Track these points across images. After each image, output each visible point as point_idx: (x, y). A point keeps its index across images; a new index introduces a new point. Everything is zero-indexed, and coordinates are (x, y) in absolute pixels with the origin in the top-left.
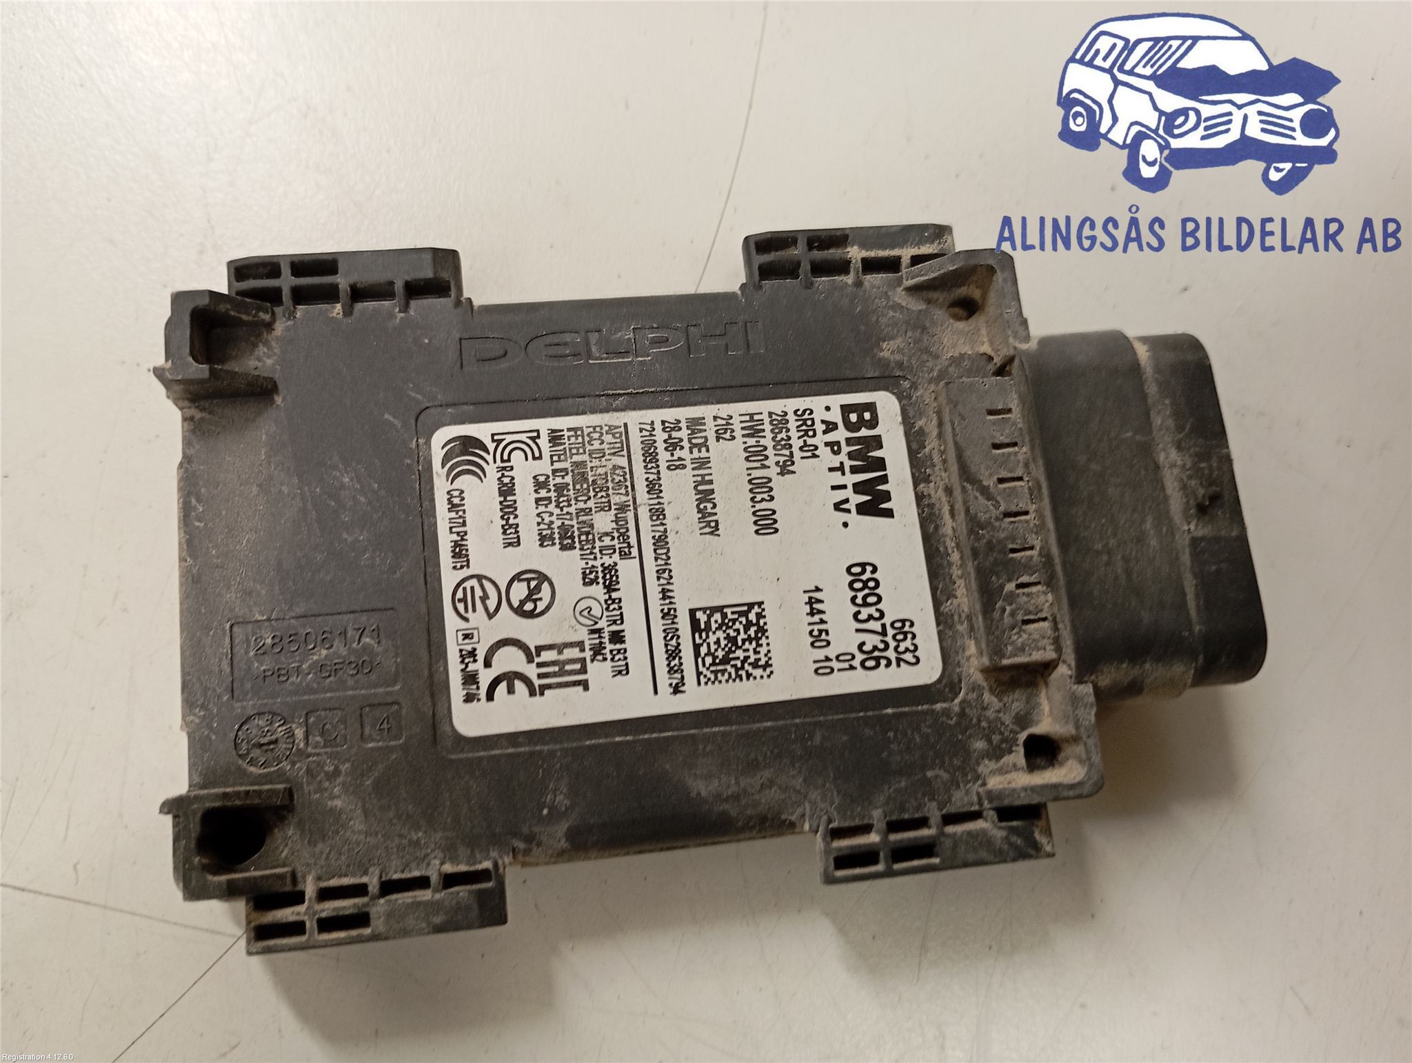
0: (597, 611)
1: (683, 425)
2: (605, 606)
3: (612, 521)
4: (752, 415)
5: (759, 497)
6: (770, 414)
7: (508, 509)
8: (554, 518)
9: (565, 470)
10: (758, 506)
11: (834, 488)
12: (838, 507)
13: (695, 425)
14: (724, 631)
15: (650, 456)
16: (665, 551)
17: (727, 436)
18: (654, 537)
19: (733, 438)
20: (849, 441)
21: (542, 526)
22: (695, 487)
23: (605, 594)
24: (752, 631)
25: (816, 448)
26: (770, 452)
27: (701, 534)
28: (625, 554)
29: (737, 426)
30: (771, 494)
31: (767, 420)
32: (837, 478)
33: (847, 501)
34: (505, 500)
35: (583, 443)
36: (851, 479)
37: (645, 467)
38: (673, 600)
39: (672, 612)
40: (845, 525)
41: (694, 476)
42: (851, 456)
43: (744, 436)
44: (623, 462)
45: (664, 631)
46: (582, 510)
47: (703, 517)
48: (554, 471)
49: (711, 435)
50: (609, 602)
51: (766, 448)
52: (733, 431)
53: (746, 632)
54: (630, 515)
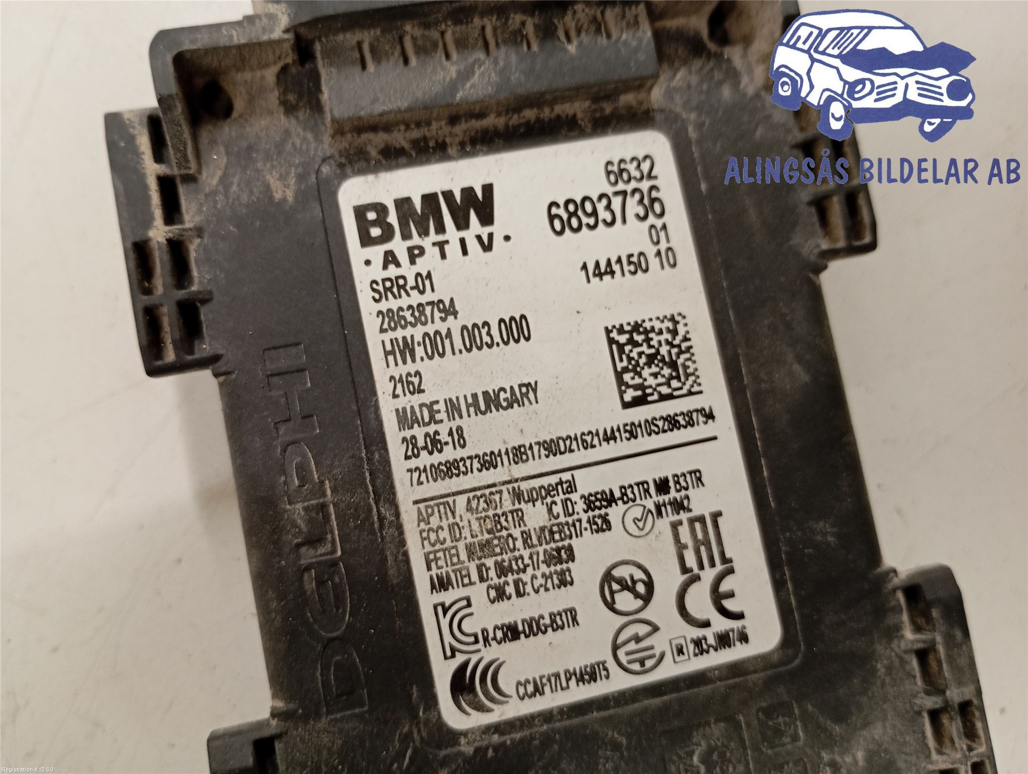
0: (637, 512)
1: (408, 434)
2: (631, 503)
3: (534, 506)
4: (387, 354)
5: (486, 339)
6: (382, 331)
7: (534, 628)
8: (538, 573)
9: (479, 568)
10: (497, 339)
11: (465, 252)
12: (487, 247)
13: (405, 419)
14: (643, 368)
15: (451, 469)
16: (561, 442)
17: (416, 380)
18: (547, 456)
19: (418, 373)
20: (406, 236)
21: (549, 585)
22: (483, 413)
23: (617, 505)
24: (639, 338)
25: (419, 275)
26: (430, 329)
27: (537, 402)
28: (570, 486)
29: (402, 370)
30: (480, 326)
31: (391, 335)
32: (453, 249)
33: (479, 238)
34: (524, 632)
35: (444, 550)
36: (452, 233)
37: (465, 473)
38: (615, 429)
39: (628, 428)
40: (507, 238)
41: (469, 416)
42: (424, 233)
43: (414, 361)
44: (462, 501)
45: (650, 435)
46: (525, 542)
47: (517, 401)
48: (482, 579)
49: (416, 400)
50: (625, 498)
51: (426, 334)
52: (409, 374)
53: (641, 345)
54: (525, 486)
